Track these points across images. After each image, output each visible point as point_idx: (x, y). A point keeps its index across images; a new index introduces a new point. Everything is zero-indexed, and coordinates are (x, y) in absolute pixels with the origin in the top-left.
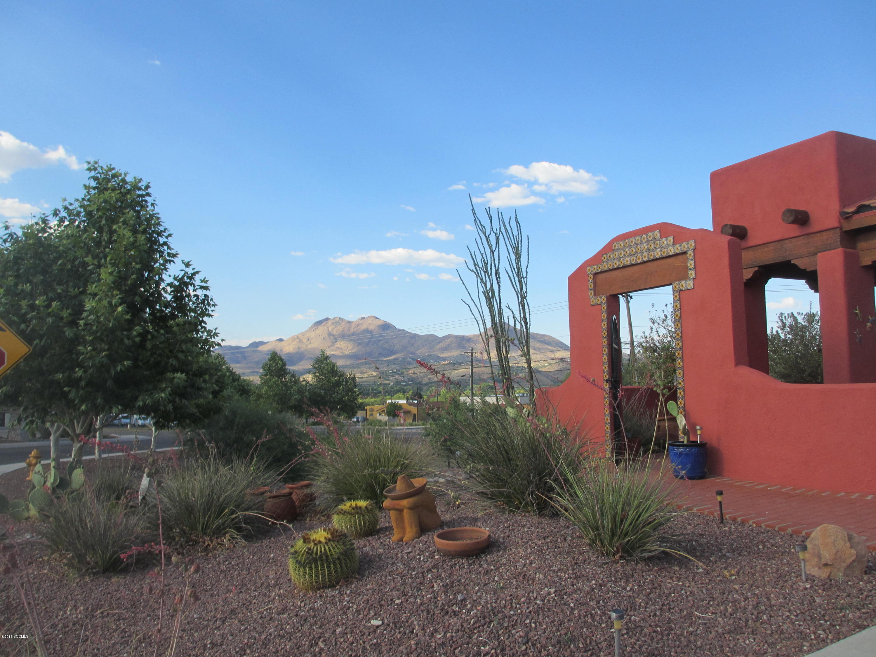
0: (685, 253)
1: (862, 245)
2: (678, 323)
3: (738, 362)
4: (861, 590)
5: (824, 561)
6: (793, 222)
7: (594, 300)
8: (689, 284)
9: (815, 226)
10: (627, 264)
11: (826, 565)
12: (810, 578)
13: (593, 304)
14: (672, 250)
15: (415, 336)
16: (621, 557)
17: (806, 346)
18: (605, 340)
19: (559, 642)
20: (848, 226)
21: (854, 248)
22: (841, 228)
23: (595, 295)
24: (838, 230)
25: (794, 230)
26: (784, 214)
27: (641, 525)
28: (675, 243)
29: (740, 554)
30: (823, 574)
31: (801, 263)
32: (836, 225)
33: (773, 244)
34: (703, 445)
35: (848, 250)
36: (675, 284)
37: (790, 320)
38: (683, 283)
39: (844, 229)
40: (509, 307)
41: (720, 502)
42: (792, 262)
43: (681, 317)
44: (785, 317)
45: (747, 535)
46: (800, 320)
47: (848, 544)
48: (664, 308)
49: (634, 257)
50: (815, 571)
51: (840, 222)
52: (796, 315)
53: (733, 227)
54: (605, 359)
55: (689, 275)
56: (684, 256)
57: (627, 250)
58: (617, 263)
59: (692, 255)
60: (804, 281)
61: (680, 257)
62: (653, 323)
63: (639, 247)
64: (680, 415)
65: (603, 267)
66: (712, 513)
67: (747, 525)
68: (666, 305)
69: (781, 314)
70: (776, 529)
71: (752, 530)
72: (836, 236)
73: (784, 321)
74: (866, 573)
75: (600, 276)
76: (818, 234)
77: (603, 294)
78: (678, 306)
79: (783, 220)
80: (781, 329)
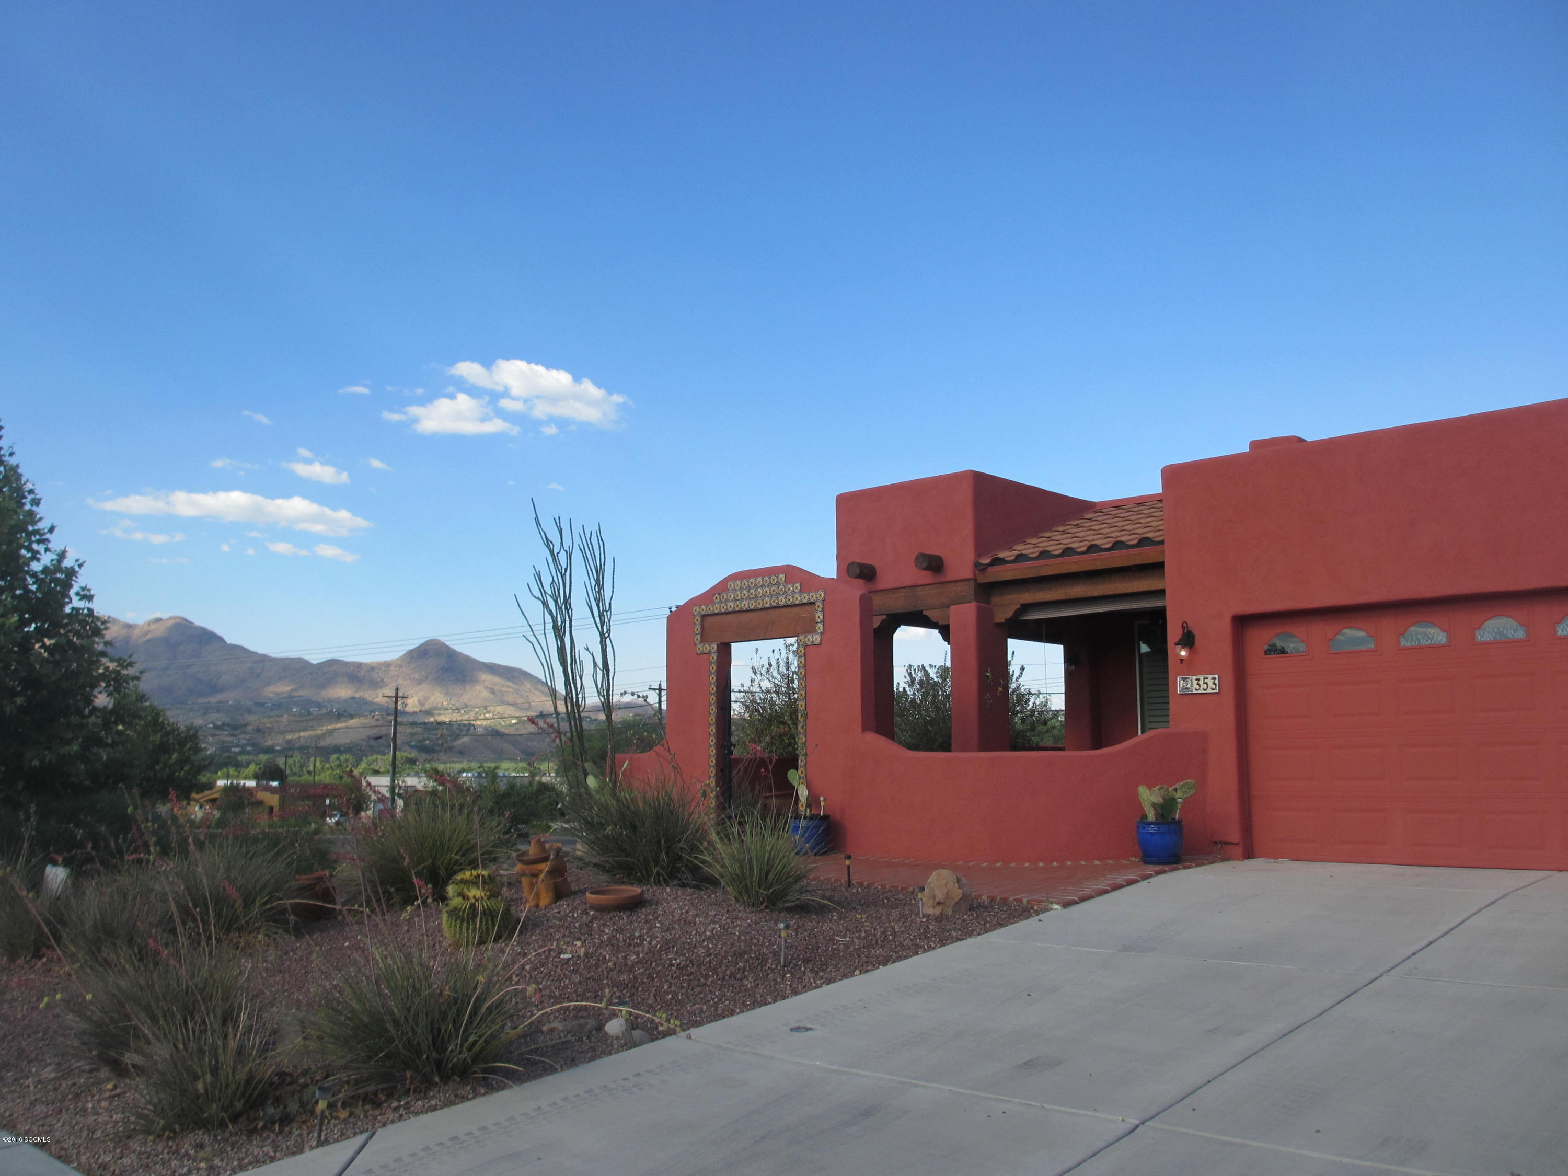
0: (813, 603)
1: (996, 600)
2: (801, 681)
3: (865, 728)
4: (964, 920)
5: (937, 900)
6: (926, 569)
7: (700, 648)
8: (817, 638)
9: (950, 575)
10: (744, 608)
11: (939, 903)
12: (927, 916)
13: (699, 652)
14: (799, 599)
15: (264, 659)
16: (767, 907)
17: (938, 709)
18: (713, 696)
19: (735, 954)
20: (982, 579)
21: (989, 603)
22: (976, 580)
23: (702, 641)
24: (972, 582)
25: (926, 577)
26: (917, 558)
27: (784, 877)
28: (801, 591)
29: (867, 907)
30: (937, 911)
31: (932, 615)
32: (970, 576)
33: (903, 590)
34: (826, 818)
35: (981, 604)
36: (800, 638)
37: (920, 675)
38: (809, 637)
39: (978, 582)
40: (588, 649)
41: (849, 867)
42: (924, 613)
43: (805, 675)
44: (915, 670)
45: (874, 894)
46: (933, 674)
47: (957, 885)
48: (771, 655)
49: (752, 601)
50: (930, 911)
51: (974, 573)
52: (927, 668)
53: (861, 566)
54: (713, 718)
55: (817, 628)
56: (812, 606)
57: (745, 592)
58: (731, 606)
59: (821, 606)
60: (937, 631)
61: (807, 607)
62: (755, 673)
63: (759, 590)
64: (801, 785)
65: (716, 608)
66: (839, 880)
67: (873, 887)
68: (773, 651)
69: (910, 666)
70: (900, 888)
71: (878, 891)
72: (969, 589)
73: (914, 675)
74: (970, 910)
75: (710, 620)
76: (952, 585)
77: (713, 641)
78: (803, 662)
79: (916, 566)
80: (909, 686)
